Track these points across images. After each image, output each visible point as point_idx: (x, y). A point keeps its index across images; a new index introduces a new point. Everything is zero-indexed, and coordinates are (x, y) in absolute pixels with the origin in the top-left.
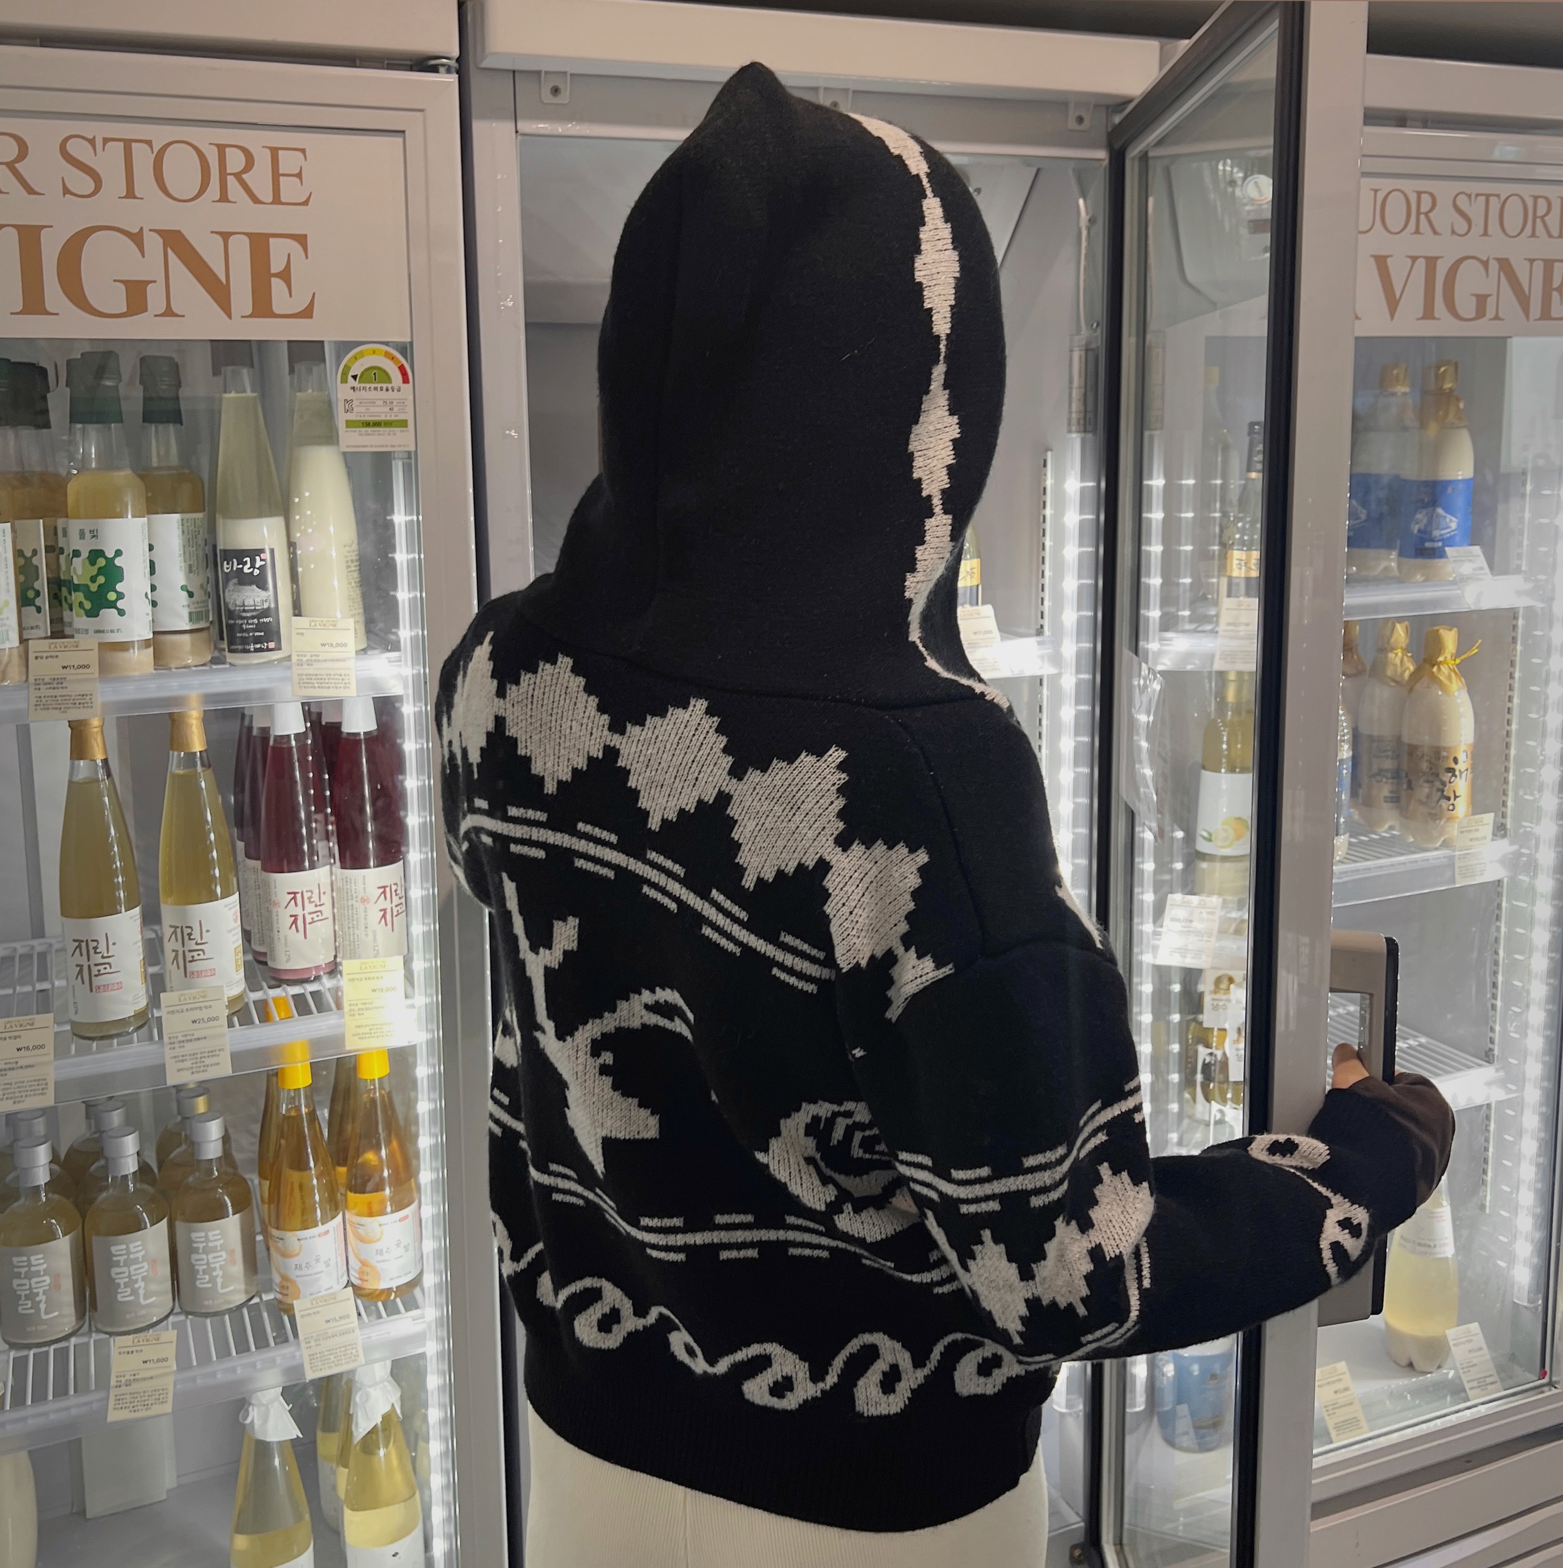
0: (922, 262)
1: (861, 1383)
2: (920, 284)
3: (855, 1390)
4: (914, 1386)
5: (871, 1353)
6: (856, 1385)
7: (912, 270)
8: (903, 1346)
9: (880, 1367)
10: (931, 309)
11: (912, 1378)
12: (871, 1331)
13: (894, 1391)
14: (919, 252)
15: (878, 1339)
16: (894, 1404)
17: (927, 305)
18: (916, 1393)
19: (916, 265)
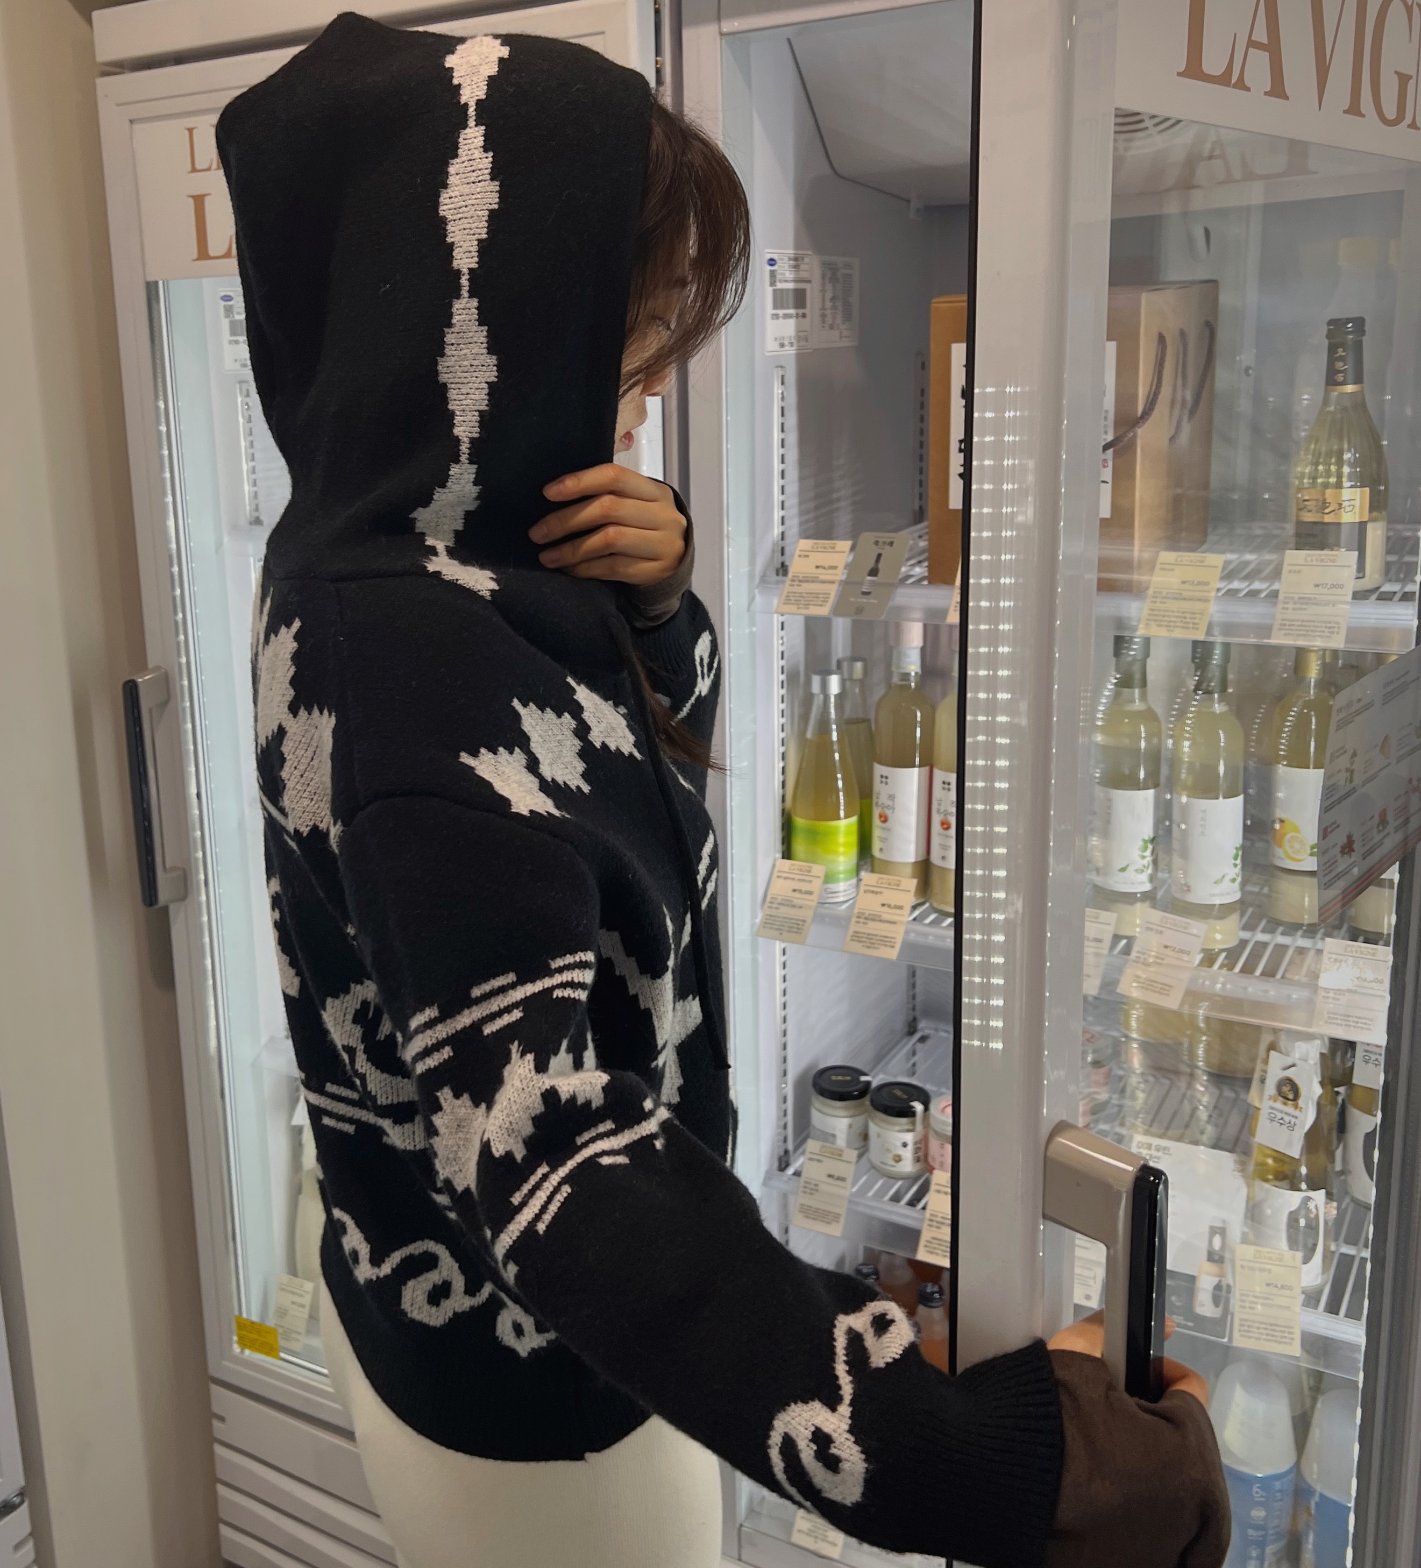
0: (447, 196)
1: (411, 1284)
2: (444, 218)
3: (403, 1288)
4: (459, 1310)
5: (430, 1262)
6: (405, 1284)
7: (436, 204)
8: (460, 1267)
9: (433, 1278)
10: (453, 244)
11: (459, 1302)
12: (437, 1240)
13: (438, 1305)
14: (445, 186)
15: (441, 1251)
16: (436, 1317)
17: (449, 240)
18: (457, 1317)
19: (441, 199)
